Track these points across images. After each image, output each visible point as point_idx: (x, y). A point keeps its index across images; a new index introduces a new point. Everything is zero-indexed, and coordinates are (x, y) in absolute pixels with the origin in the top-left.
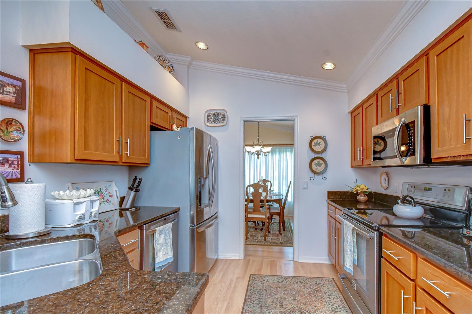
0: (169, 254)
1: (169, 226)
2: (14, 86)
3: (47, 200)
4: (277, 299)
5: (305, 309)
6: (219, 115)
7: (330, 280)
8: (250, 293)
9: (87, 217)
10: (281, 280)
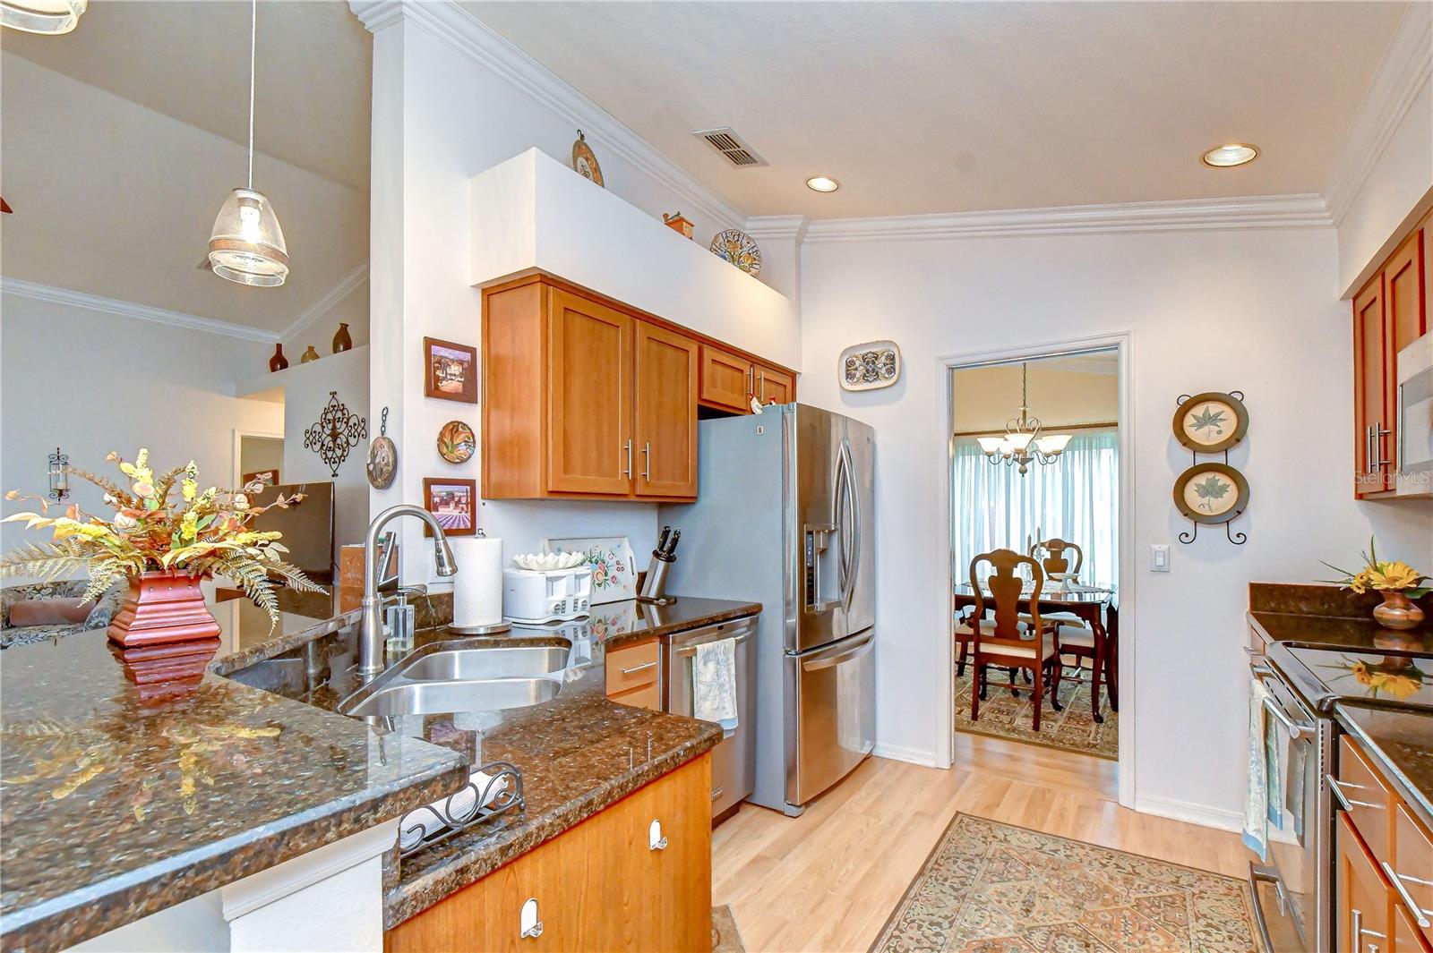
0: (726, 710)
1: (727, 645)
2: (461, 363)
3: (507, 570)
4: (1020, 891)
5: (1105, 940)
6: (876, 358)
7: (1235, 885)
8: (942, 857)
9: (570, 606)
10: (1050, 846)
